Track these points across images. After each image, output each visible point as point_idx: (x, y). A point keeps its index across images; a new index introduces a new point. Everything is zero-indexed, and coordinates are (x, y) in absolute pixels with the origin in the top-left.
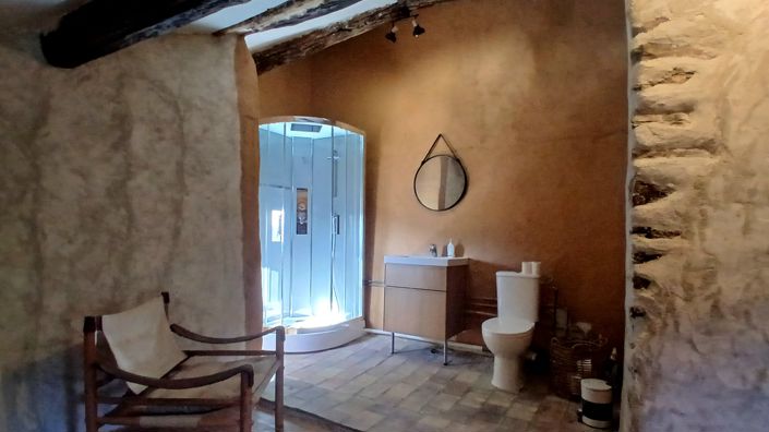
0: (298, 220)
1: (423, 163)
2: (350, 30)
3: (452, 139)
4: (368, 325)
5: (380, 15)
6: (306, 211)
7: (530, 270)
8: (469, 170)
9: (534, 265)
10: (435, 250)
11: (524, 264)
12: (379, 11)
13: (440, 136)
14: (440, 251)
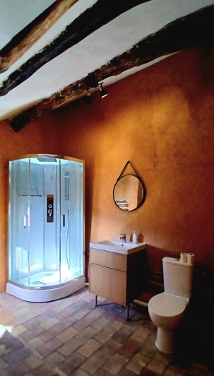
0: (48, 214)
1: (118, 180)
2: (63, 98)
3: (136, 163)
4: (87, 280)
5: (80, 85)
6: (52, 208)
7: (186, 260)
8: (147, 185)
9: (189, 256)
10: (124, 238)
11: (181, 255)
12: (78, 82)
13: (128, 162)
14: (128, 238)
